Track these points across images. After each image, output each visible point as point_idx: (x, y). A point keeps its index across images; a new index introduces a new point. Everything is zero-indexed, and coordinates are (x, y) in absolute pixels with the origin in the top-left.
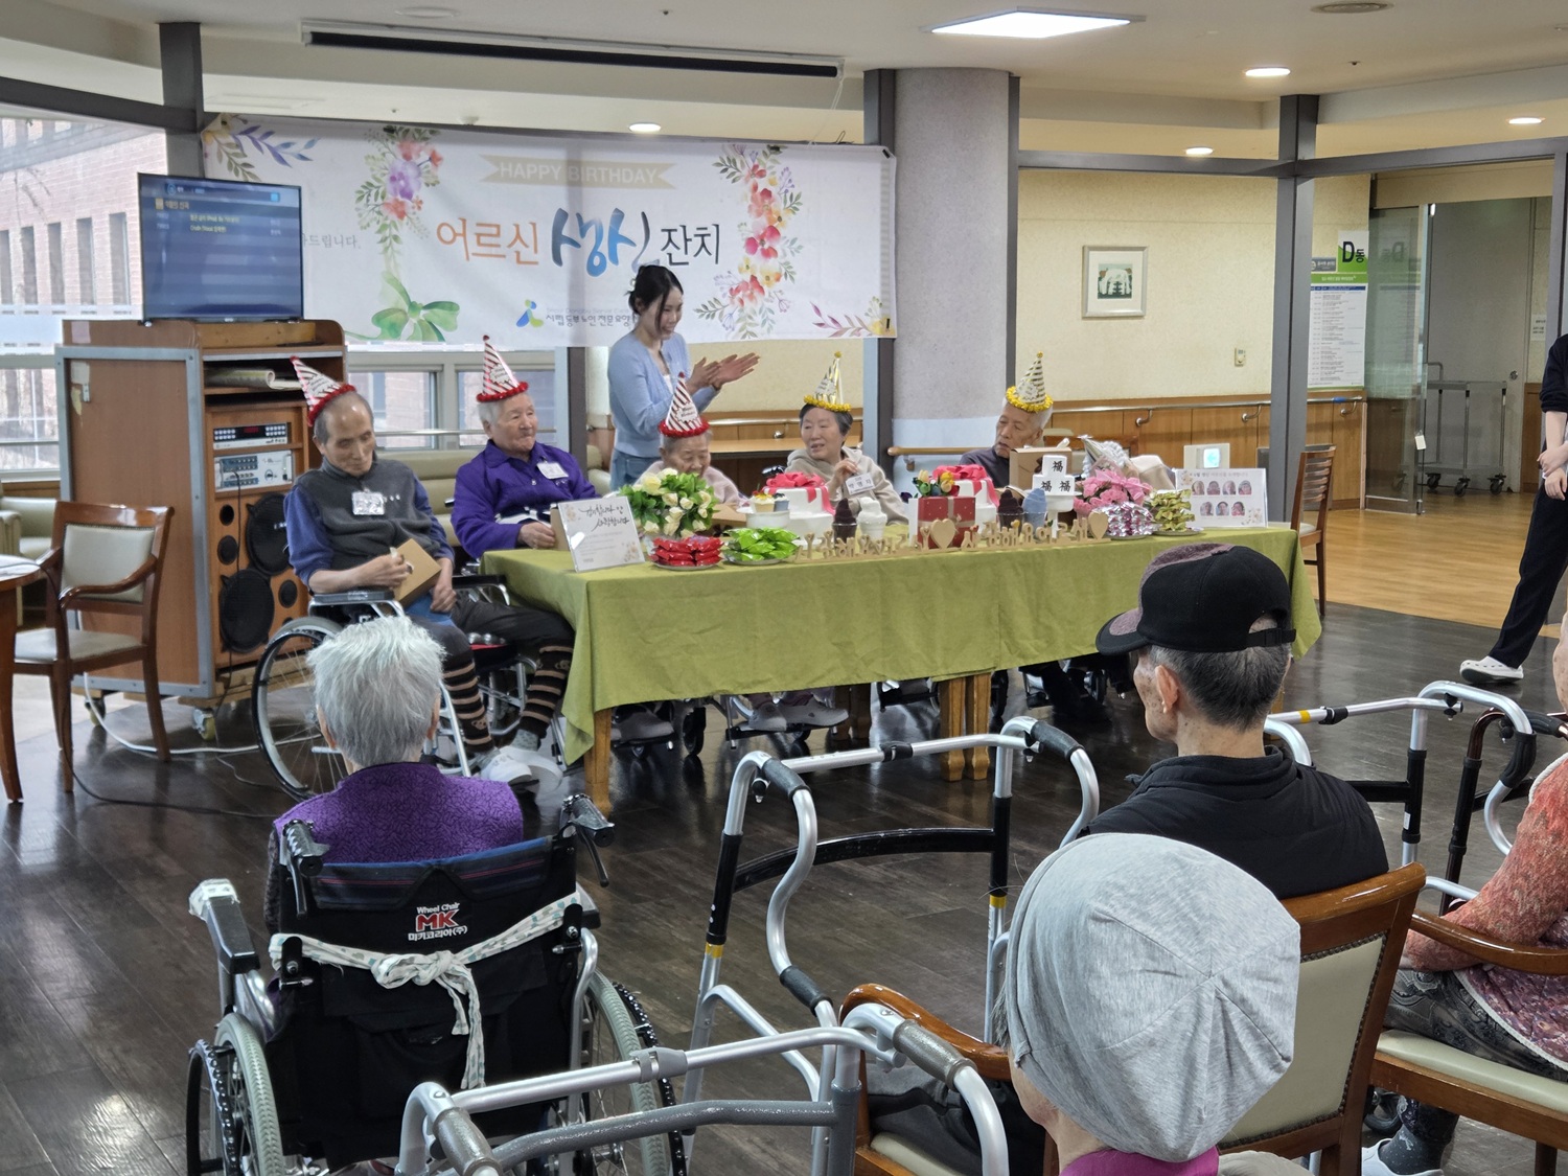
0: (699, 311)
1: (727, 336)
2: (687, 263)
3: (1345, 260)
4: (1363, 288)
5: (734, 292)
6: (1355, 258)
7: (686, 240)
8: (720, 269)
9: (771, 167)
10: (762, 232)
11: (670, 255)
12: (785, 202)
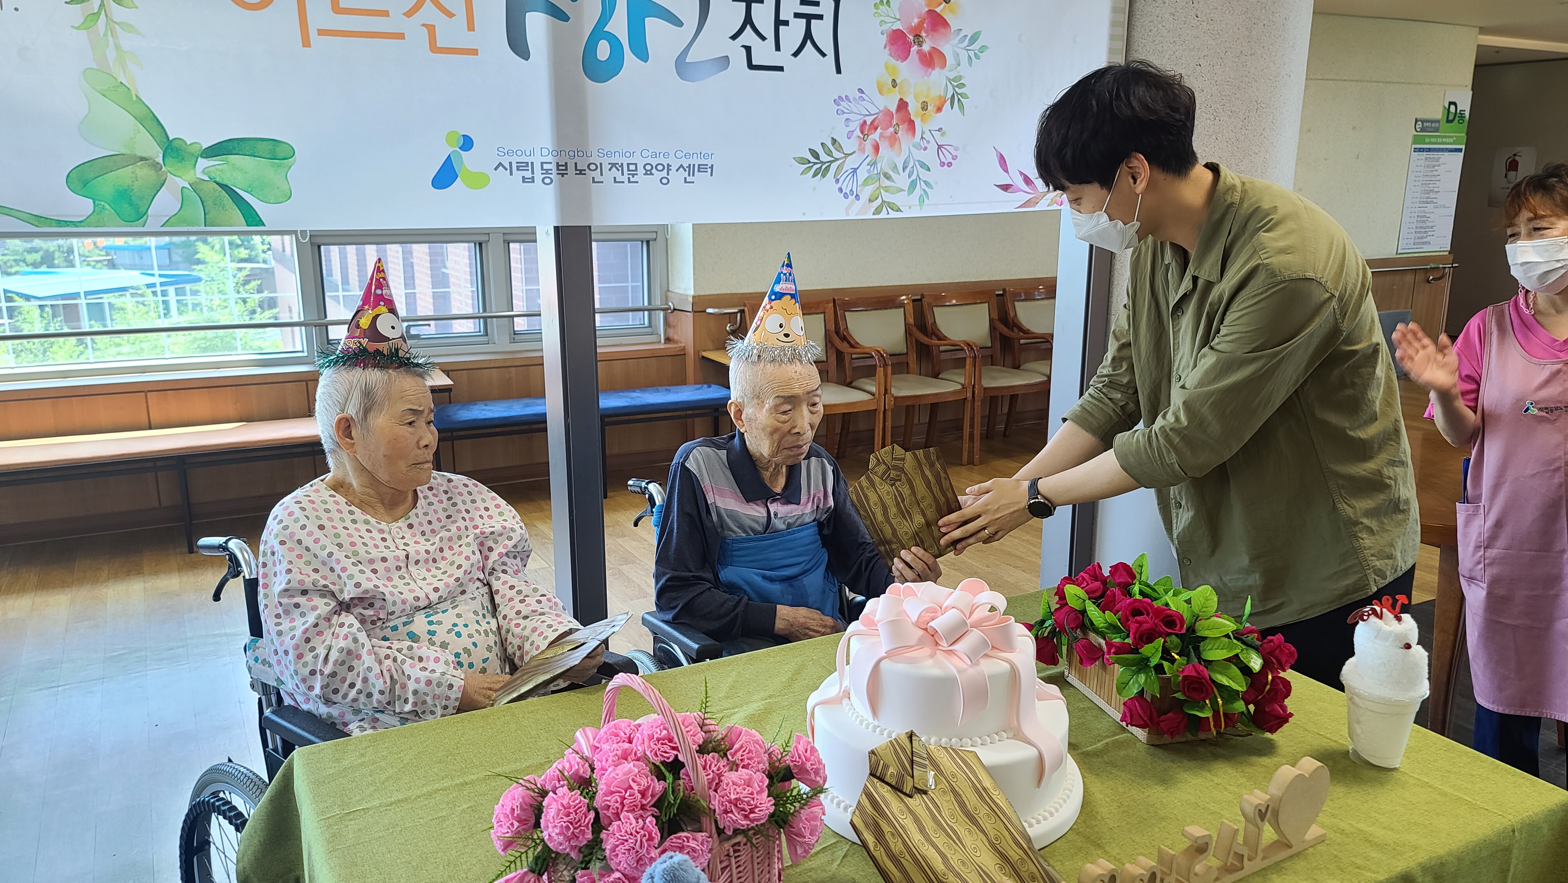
0: (802, 161)
1: (848, 209)
2: (781, 69)
3: (1448, 121)
4: (1460, 150)
5: (866, 128)
6: (1457, 119)
7: (779, 23)
8: (846, 84)
10: (916, 21)
11: (748, 49)
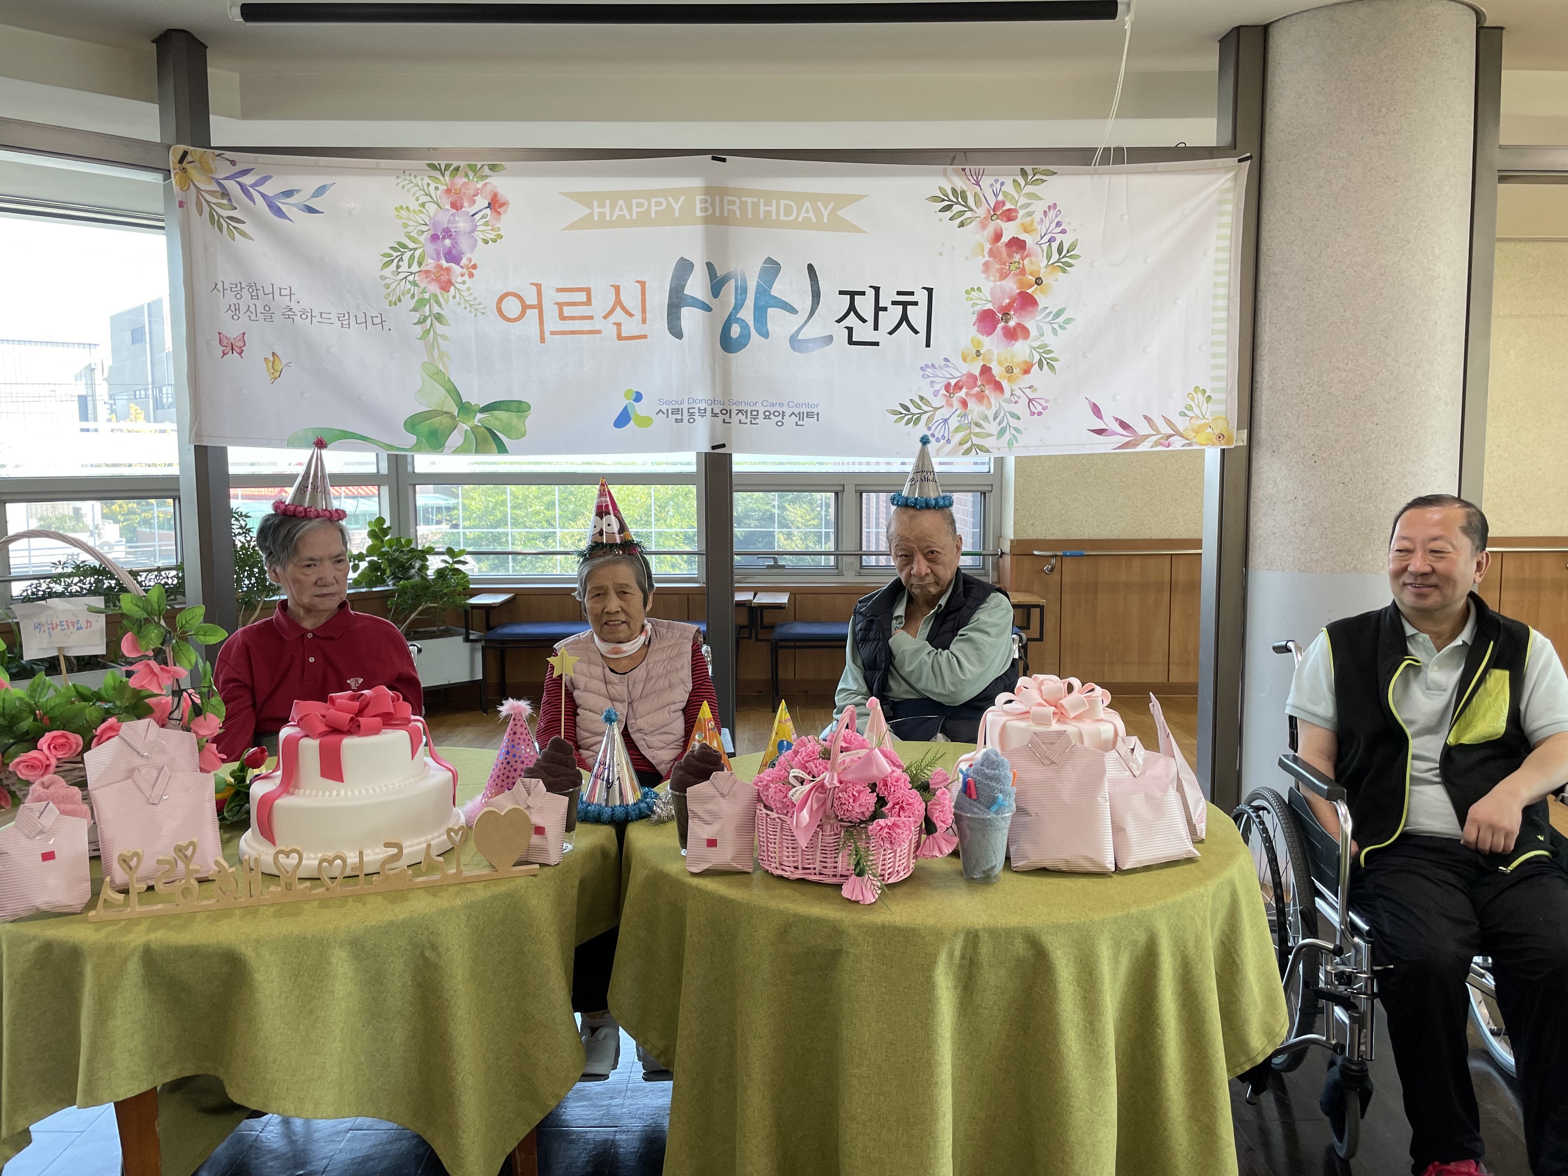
0: (893, 412)
2: (877, 344)
5: (951, 388)
7: (878, 309)
8: (933, 355)
9: (1027, 205)
10: (1006, 301)
11: (850, 330)
12: (1049, 257)
